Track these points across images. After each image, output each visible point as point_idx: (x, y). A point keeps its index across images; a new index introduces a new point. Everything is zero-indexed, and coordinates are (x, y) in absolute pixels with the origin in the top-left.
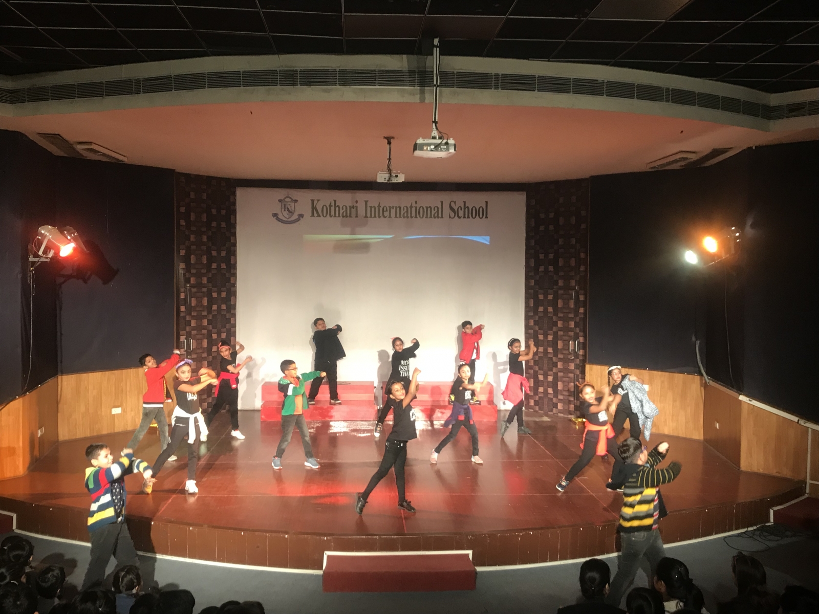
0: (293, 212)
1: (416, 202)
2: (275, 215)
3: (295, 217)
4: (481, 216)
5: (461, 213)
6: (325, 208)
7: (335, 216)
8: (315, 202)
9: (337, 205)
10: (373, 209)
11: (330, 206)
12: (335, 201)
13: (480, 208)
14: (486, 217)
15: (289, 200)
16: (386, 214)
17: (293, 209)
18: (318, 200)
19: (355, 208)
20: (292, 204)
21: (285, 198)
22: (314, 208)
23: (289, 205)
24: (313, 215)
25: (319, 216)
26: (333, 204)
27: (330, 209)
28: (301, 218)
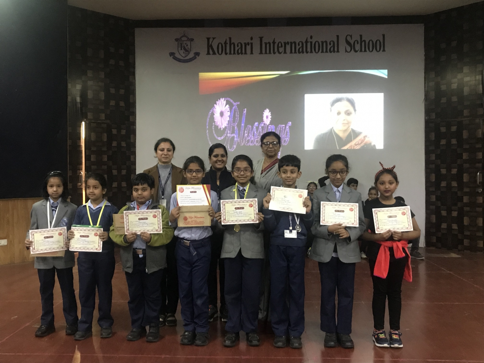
0: (189, 51)
1: (311, 37)
2: (172, 54)
3: (191, 55)
4: (378, 50)
5: (358, 47)
6: (220, 46)
7: (230, 53)
8: (211, 40)
9: (232, 42)
10: (268, 45)
11: (226, 43)
12: (230, 38)
13: (377, 41)
14: (384, 50)
15: (186, 39)
16: (281, 50)
17: (189, 48)
18: (214, 38)
19: (250, 44)
20: (189, 43)
21: (182, 37)
22: (210, 46)
23: (186, 44)
24: (208, 53)
25: (214, 53)
26: (228, 42)
27: (226, 46)
28: (197, 56)
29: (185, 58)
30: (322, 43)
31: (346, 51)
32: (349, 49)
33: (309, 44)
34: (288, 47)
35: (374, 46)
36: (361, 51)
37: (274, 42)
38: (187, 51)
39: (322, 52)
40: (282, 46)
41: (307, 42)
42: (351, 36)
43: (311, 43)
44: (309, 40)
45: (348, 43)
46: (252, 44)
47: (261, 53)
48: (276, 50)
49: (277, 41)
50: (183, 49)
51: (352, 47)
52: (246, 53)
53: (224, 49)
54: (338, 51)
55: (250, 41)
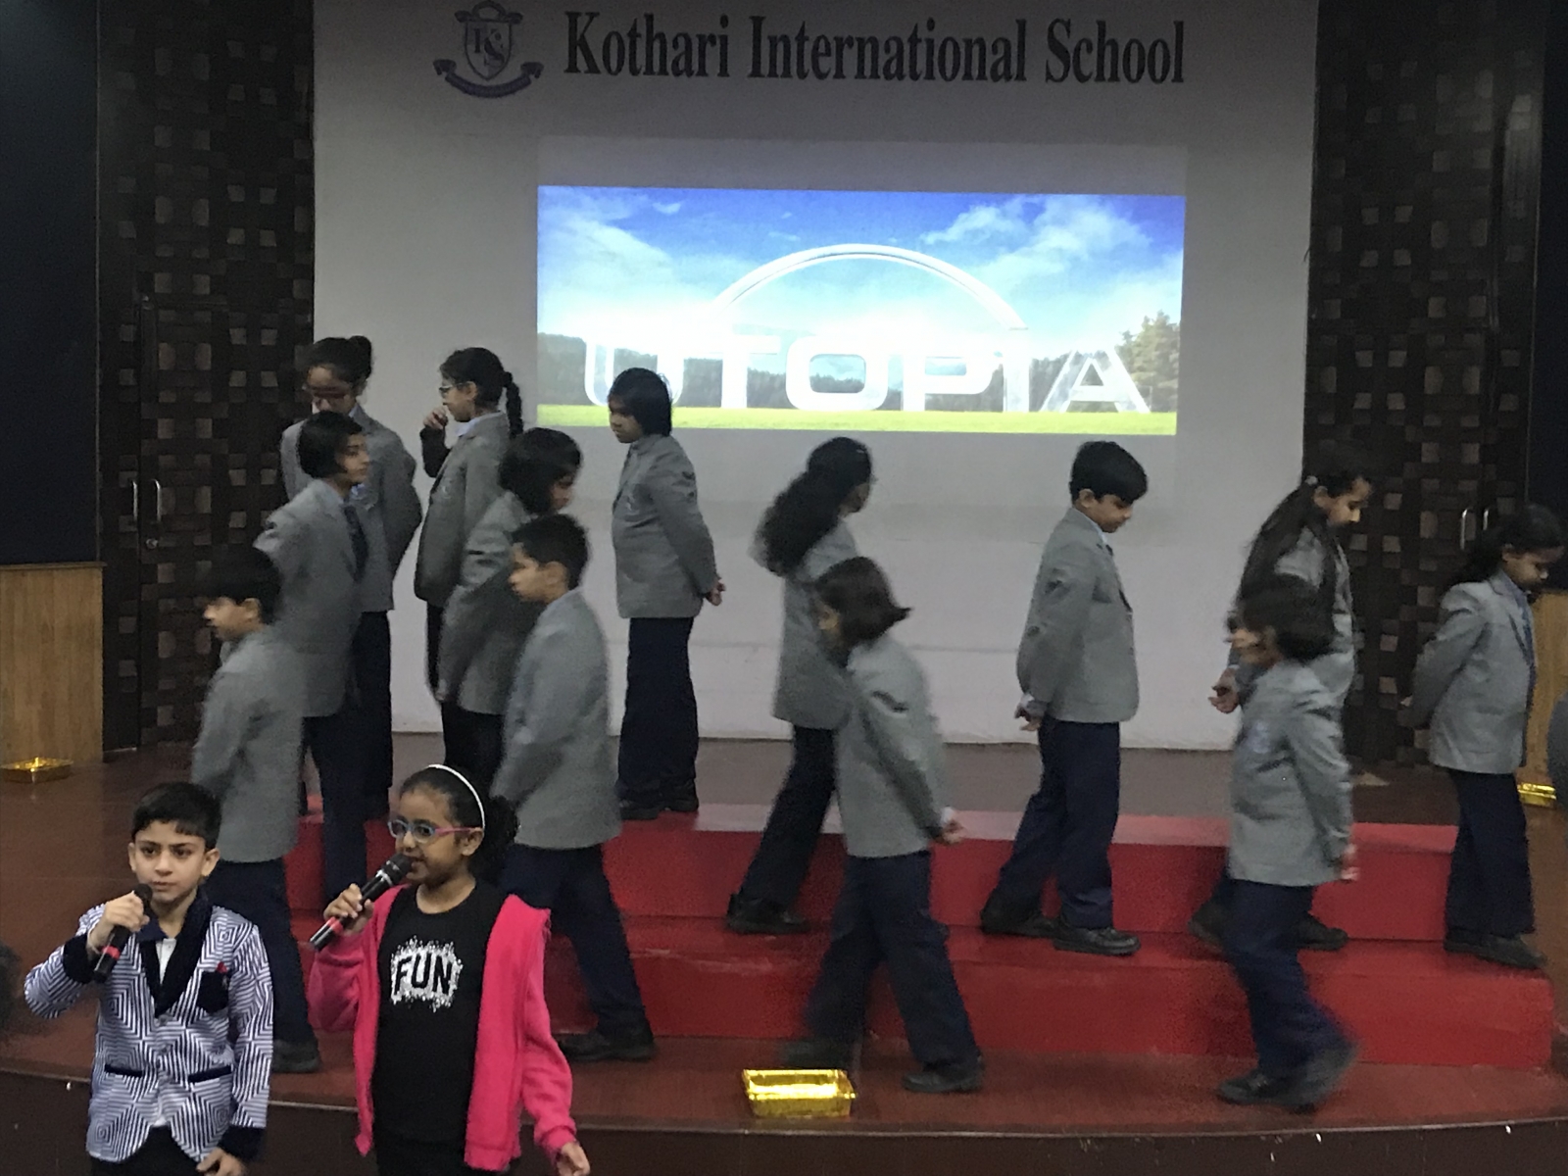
0: (506, 57)
1: (931, 25)
2: (444, 66)
3: (512, 72)
4: (1159, 75)
5: (1089, 64)
6: (614, 43)
7: (649, 71)
8: (582, 21)
10: (781, 47)
11: (633, 35)
12: (650, 18)
13: (1155, 45)
14: (1178, 78)
15: (493, 14)
16: (827, 64)
17: (506, 45)
18: (592, 16)
20: (504, 28)
21: (480, 6)
22: (577, 43)
23: (493, 31)
24: (572, 68)
25: (593, 69)
26: (642, 30)
27: (633, 45)
28: (532, 77)
29: (493, 83)
30: (969, 43)
31: (1049, 77)
32: (1057, 67)
33: (922, 48)
34: (850, 56)
35: (1146, 63)
36: (1100, 78)
37: (802, 38)
38: (499, 58)
39: (968, 76)
40: (828, 53)
41: (914, 40)
42: (1068, 25)
43: (930, 42)
44: (923, 33)
45: (1056, 47)
46: (724, 39)
47: (756, 73)
48: (808, 65)
49: (812, 34)
50: (482, 48)
51: (1070, 61)
52: (702, 72)
53: (627, 56)
54: (1021, 77)
55: (718, 30)
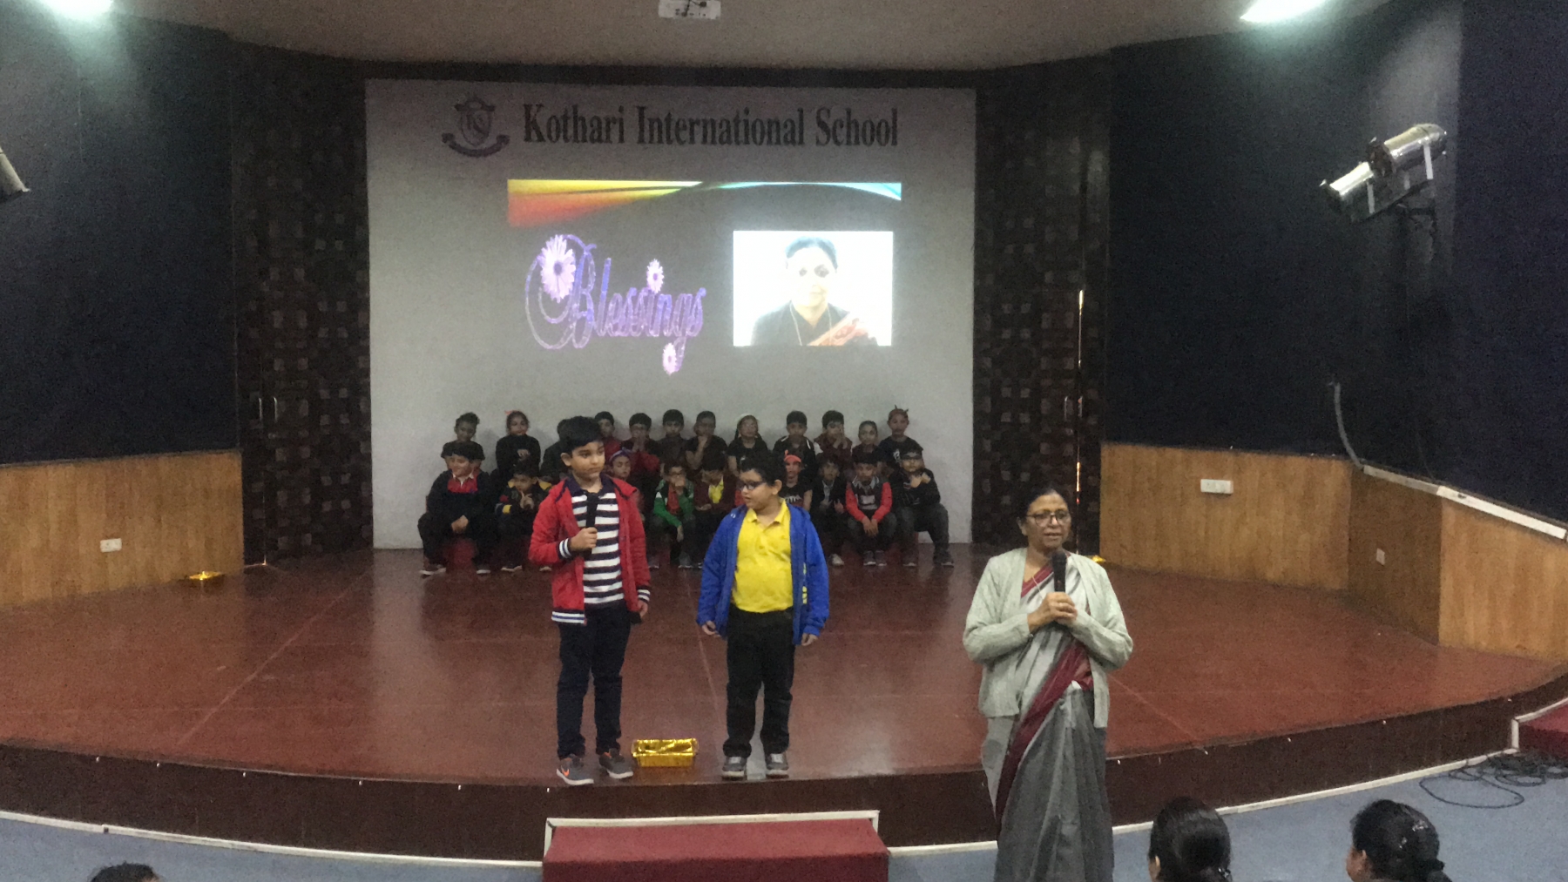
0: (486, 132)
1: (747, 112)
2: (447, 138)
3: (491, 141)
4: (883, 141)
6: (554, 122)
7: (576, 140)
8: (533, 110)
10: (656, 125)
11: (565, 117)
12: (575, 108)
13: (880, 122)
14: (894, 143)
15: (478, 106)
16: (685, 135)
17: (487, 125)
18: (540, 106)
20: (485, 115)
21: (471, 101)
22: (531, 123)
23: (478, 116)
24: (528, 139)
25: (541, 139)
26: (570, 114)
27: (565, 125)
28: (503, 144)
29: (478, 148)
30: (770, 122)
31: (818, 142)
32: (823, 137)
33: (742, 127)
34: (698, 129)
35: (875, 131)
36: (848, 143)
37: (668, 119)
38: (483, 133)
39: (770, 142)
40: (685, 127)
41: (737, 121)
42: (829, 111)
43: (746, 122)
44: (742, 116)
45: (822, 124)
46: (621, 119)
47: (641, 141)
48: (673, 136)
49: (675, 117)
50: (472, 126)
51: (830, 133)
52: (608, 140)
53: (562, 130)
54: (801, 142)
55: (617, 115)
